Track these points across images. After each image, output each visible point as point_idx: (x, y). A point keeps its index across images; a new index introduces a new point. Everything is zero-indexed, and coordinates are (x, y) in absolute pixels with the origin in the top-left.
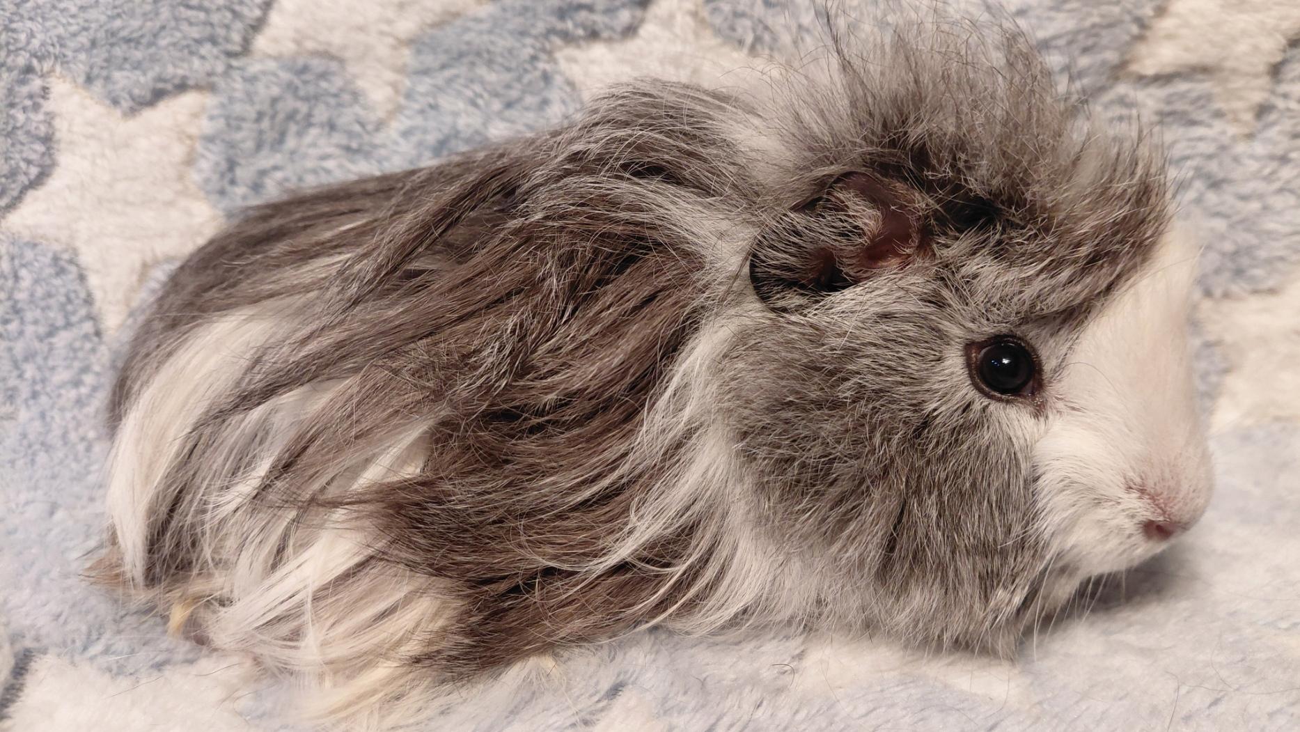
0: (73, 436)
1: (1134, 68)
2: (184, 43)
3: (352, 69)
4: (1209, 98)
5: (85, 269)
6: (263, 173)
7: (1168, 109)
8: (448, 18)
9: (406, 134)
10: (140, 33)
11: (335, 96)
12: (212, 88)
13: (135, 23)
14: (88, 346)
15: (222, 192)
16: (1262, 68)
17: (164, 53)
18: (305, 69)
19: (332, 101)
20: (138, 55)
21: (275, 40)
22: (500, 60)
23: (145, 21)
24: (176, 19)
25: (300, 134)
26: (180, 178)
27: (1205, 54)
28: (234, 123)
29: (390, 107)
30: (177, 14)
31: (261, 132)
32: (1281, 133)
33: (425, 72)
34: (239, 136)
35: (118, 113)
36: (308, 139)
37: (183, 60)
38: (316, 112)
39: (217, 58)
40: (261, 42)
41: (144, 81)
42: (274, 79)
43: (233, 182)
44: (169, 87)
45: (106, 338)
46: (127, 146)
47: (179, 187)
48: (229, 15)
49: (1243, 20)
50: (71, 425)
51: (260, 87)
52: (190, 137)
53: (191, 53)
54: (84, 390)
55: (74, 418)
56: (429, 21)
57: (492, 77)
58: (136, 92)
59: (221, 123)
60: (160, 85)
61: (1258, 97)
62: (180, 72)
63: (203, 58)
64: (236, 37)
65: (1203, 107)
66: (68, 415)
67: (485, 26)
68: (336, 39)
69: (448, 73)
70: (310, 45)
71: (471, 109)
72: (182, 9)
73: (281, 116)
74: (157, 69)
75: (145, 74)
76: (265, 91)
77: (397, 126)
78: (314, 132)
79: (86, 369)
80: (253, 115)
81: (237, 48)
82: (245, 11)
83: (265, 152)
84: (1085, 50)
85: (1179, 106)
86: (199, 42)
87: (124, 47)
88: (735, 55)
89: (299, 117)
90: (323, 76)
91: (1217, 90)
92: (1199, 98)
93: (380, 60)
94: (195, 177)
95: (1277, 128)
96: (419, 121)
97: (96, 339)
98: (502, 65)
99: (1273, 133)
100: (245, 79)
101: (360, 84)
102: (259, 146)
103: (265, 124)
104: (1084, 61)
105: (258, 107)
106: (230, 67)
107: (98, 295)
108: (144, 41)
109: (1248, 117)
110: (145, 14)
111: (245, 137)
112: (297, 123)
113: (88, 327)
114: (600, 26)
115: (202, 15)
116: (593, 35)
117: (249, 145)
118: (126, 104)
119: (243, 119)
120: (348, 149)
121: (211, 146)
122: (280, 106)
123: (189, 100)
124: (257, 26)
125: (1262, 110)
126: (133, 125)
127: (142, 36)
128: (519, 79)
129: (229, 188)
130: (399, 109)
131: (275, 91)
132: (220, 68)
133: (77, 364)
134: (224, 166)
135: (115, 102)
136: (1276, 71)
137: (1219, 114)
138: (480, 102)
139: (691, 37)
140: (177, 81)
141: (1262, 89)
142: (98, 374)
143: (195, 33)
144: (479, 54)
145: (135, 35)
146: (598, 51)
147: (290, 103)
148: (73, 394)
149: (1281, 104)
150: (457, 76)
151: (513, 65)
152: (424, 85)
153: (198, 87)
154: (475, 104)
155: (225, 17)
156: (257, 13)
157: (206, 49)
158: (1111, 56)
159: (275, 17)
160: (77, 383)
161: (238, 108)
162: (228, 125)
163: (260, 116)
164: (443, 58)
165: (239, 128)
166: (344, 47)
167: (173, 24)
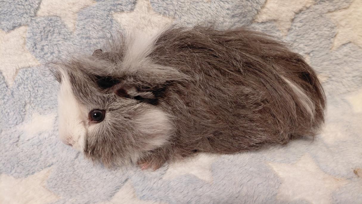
0: (4, 112)
1: (256, 20)
2: (19, 14)
3: (63, 19)
4: (275, 27)
5: (2, 71)
6: (43, 46)
7: (265, 30)
8: (86, 7)
9: (78, 35)
10: (7, 12)
11: (60, 26)
12: (28, 25)
13: (6, 9)
14: (5, 90)
15: (34, 51)
16: (288, 20)
17: (14, 16)
18: (51, 20)
19: (59, 27)
20: (8, 17)
21: (43, 12)
22: (100, 17)
23: (8, 8)
24: (16, 8)
25: (51, 36)
26: (23, 48)
27: (274, 17)
28: (34, 34)
29: (73, 29)
30: (16, 7)
31: (42, 36)
32: (294, 35)
33: (82, 20)
34: (36, 37)
35: (4, 32)
36: (54, 37)
37: (19, 18)
38: (55, 30)
39: (28, 18)
40: (39, 13)
41: (10, 24)
42: (43, 22)
43: (36, 48)
44: (17, 25)
45: (9, 88)
46: (8, 40)
47: (23, 50)
48: (30, 7)
49: (284, 9)
50: (3, 109)
51: (40, 24)
52: (24, 38)
53: (21, 17)
54: (5, 100)
55: (4, 107)
56: (81, 8)
57: (98, 21)
58: (8, 27)
59: (31, 34)
60: (14, 25)
61: (288, 27)
62: (19, 22)
63: (25, 18)
64: (33, 12)
65: (274, 29)
66: (2, 107)
67: (96, 9)
68: (58, 13)
69: (87, 20)
70: (52, 14)
72: (17, 5)
73: (46, 31)
74: (13, 21)
75: (10, 22)
76: (42, 26)
77: (76, 33)
78: (55, 35)
79: (5, 95)
80: (40, 32)
81: (33, 15)
82: (34, 6)
83: (44, 41)
84: (244, 17)
85: (268, 29)
86: (23, 14)
87: (3, 15)
88: (159, 16)
89: (51, 31)
90: (56, 21)
91: (277, 25)
92: (273, 27)
93: (69, 17)
94: (26, 48)
96: (81, 32)
97: (7, 88)
98: (100, 18)
99: (292, 35)
100: (36, 23)
101: (65, 23)
102: (42, 40)
103: (43, 34)
104: (244, 19)
105: (40, 30)
106: (32, 19)
107: (6, 77)
108: (8, 14)
109: (286, 31)
110: (7, 7)
111: (38, 37)
112: (50, 33)
113: (4, 85)
114: (124, 9)
115: (23, 7)
116: (122, 11)
117: (39, 39)
118: (6, 30)
119: (37, 33)
120: (64, 39)
121: (29, 40)
122: (46, 29)
123: (22, 28)
124: (38, 9)
125: (289, 30)
126: (9, 35)
127: (8, 13)
128: (105, 22)
129: (35, 50)
130: (75, 29)
131: (44, 25)
132: (29, 21)
133: (3, 94)
134: (33, 45)
135: (3, 29)
136: (293, 20)
137: (278, 30)
138: (96, 28)
139: (147, 12)
140: (18, 24)
141: (289, 25)
142: (8, 96)
143: (22, 11)
144: (94, 16)
145: (5, 12)
146: (124, 15)
147: (48, 29)
148: (3, 101)
149: (294, 28)
150: (89, 21)
151: (103, 18)
152: (82, 23)
153: (25, 25)
154: (94, 28)
155: (28, 7)
156: (37, 6)
157: (25, 15)
158: (250, 19)
159: (41, 6)
160: (3, 99)
161: (35, 30)
163: (41, 32)
164: (85, 17)
165: (36, 35)
166: (60, 14)
167: (15, 9)
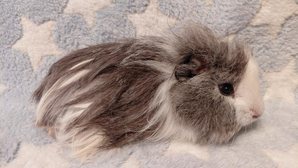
0: (27, 92)
1: (251, 24)
2: (49, 10)
3: (84, 17)
4: (267, 30)
5: (30, 57)
6: (66, 38)
7: (258, 32)
8: (105, 7)
9: (96, 31)
10: (40, 8)
11: (81, 22)
12: (55, 20)
13: (39, 6)
14: (30, 73)
15: (58, 42)
16: (279, 25)
17: (45, 12)
18: (75, 17)
19: (80, 24)
20: (40, 13)
21: (69, 10)
22: (116, 16)
23: (41, 5)
24: (47, 5)
25: (74, 30)
26: (49, 39)
27: (267, 21)
28: (60, 28)
29: (93, 25)
30: (48, 4)
31: (66, 30)
32: (283, 38)
33: (100, 18)
34: (61, 31)
35: (36, 25)
36: (75, 31)
37: (49, 14)
38: (77, 26)
39: (56, 14)
40: (65, 10)
41: (41, 18)
42: (68, 19)
43: (60, 40)
44: (46, 20)
45: (34, 71)
46: (38, 32)
47: (49, 41)
48: (59, 5)
49: (276, 14)
50: (27, 89)
51: (65, 20)
52: (51, 30)
53: (51, 13)
54: (30, 82)
55: (28, 88)
56: (101, 8)
57: (114, 20)
58: (39, 21)
59: (57, 28)
60: (44, 19)
61: (278, 31)
62: (49, 17)
63: (53, 14)
64: (60, 10)
65: (266, 32)
66: (27, 87)
67: (113, 9)
68: (81, 10)
69: (105, 19)
70: (76, 12)
71: (109, 26)
72: (49, 3)
73: (70, 26)
74: (44, 16)
75: (41, 17)
76: (66, 21)
77: (94, 29)
78: (77, 30)
79: (30, 78)
80: (64, 26)
81: (61, 12)
82: (62, 4)
83: (66, 34)
84: (240, 20)
85: (261, 32)
86: (52, 10)
87: (37, 11)
88: (165, 17)
89: (73, 27)
90: (79, 18)
91: (269, 29)
92: (265, 31)
93: (90, 15)
94: (52, 39)
95: (282, 37)
96: (99, 29)
97: (32, 72)
98: (116, 18)
99: (281, 38)
100: (62, 18)
101: (86, 20)
102: (65, 33)
103: (66, 28)
104: (240, 22)
105: (65, 25)
106: (59, 15)
107: (32, 63)
108: (41, 10)
109: (276, 35)
110: (41, 4)
111: (62, 31)
112: (73, 28)
113: (30, 69)
114: (137, 10)
115: (53, 5)
116: (135, 12)
117: (63, 32)
118: (37, 23)
119: (62, 27)
120: (84, 34)
121: (55, 32)
122: (69, 24)
123: (51, 22)
124: (65, 7)
125: (279, 34)
126: (39, 27)
127: (40, 9)
128: (120, 21)
129: (59, 41)
130: (94, 26)
131: (69, 21)
132: (57, 16)
133: (28, 77)
134: (58, 37)
135: (35, 22)
136: (282, 25)
137: (269, 34)
138: (111, 25)
139: (156, 13)
140: (48, 19)
141: (279, 29)
142: (32, 79)
143: (52, 8)
144: (111, 15)
145: (39, 8)
146: (137, 15)
147: (71, 24)
148: (27, 83)
149: (283, 32)
150: (107, 20)
151: (119, 18)
152: (100, 21)
153: (52, 20)
154: (110, 25)
155: (58, 5)
156: (65, 4)
157: (54, 12)
158: (246, 22)
159: (68, 5)
160: (28, 80)
161: (61, 25)
162: (59, 28)
163: (65, 26)
164: (104, 15)
165: (61, 29)
166: (83, 12)
167: (47, 6)
